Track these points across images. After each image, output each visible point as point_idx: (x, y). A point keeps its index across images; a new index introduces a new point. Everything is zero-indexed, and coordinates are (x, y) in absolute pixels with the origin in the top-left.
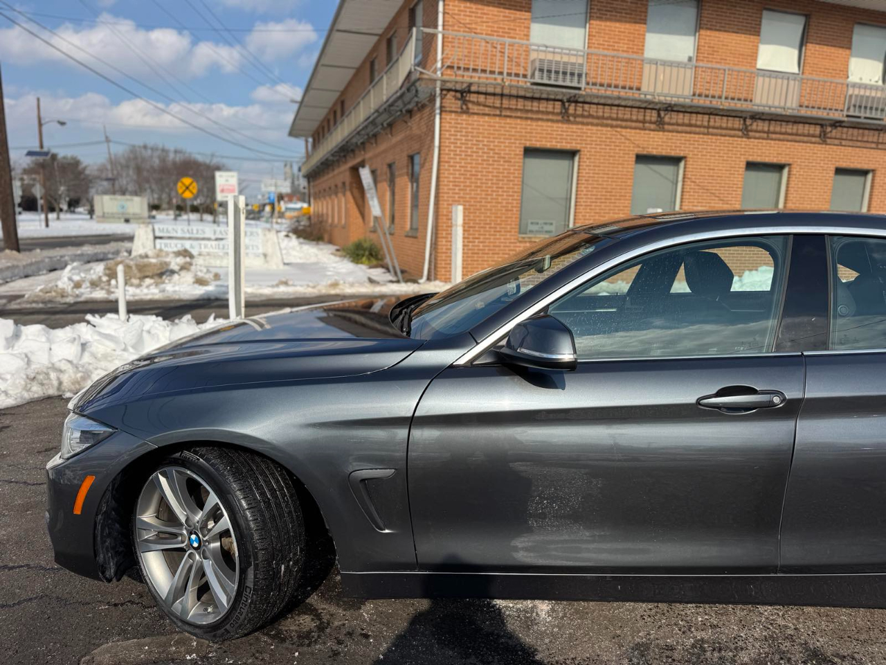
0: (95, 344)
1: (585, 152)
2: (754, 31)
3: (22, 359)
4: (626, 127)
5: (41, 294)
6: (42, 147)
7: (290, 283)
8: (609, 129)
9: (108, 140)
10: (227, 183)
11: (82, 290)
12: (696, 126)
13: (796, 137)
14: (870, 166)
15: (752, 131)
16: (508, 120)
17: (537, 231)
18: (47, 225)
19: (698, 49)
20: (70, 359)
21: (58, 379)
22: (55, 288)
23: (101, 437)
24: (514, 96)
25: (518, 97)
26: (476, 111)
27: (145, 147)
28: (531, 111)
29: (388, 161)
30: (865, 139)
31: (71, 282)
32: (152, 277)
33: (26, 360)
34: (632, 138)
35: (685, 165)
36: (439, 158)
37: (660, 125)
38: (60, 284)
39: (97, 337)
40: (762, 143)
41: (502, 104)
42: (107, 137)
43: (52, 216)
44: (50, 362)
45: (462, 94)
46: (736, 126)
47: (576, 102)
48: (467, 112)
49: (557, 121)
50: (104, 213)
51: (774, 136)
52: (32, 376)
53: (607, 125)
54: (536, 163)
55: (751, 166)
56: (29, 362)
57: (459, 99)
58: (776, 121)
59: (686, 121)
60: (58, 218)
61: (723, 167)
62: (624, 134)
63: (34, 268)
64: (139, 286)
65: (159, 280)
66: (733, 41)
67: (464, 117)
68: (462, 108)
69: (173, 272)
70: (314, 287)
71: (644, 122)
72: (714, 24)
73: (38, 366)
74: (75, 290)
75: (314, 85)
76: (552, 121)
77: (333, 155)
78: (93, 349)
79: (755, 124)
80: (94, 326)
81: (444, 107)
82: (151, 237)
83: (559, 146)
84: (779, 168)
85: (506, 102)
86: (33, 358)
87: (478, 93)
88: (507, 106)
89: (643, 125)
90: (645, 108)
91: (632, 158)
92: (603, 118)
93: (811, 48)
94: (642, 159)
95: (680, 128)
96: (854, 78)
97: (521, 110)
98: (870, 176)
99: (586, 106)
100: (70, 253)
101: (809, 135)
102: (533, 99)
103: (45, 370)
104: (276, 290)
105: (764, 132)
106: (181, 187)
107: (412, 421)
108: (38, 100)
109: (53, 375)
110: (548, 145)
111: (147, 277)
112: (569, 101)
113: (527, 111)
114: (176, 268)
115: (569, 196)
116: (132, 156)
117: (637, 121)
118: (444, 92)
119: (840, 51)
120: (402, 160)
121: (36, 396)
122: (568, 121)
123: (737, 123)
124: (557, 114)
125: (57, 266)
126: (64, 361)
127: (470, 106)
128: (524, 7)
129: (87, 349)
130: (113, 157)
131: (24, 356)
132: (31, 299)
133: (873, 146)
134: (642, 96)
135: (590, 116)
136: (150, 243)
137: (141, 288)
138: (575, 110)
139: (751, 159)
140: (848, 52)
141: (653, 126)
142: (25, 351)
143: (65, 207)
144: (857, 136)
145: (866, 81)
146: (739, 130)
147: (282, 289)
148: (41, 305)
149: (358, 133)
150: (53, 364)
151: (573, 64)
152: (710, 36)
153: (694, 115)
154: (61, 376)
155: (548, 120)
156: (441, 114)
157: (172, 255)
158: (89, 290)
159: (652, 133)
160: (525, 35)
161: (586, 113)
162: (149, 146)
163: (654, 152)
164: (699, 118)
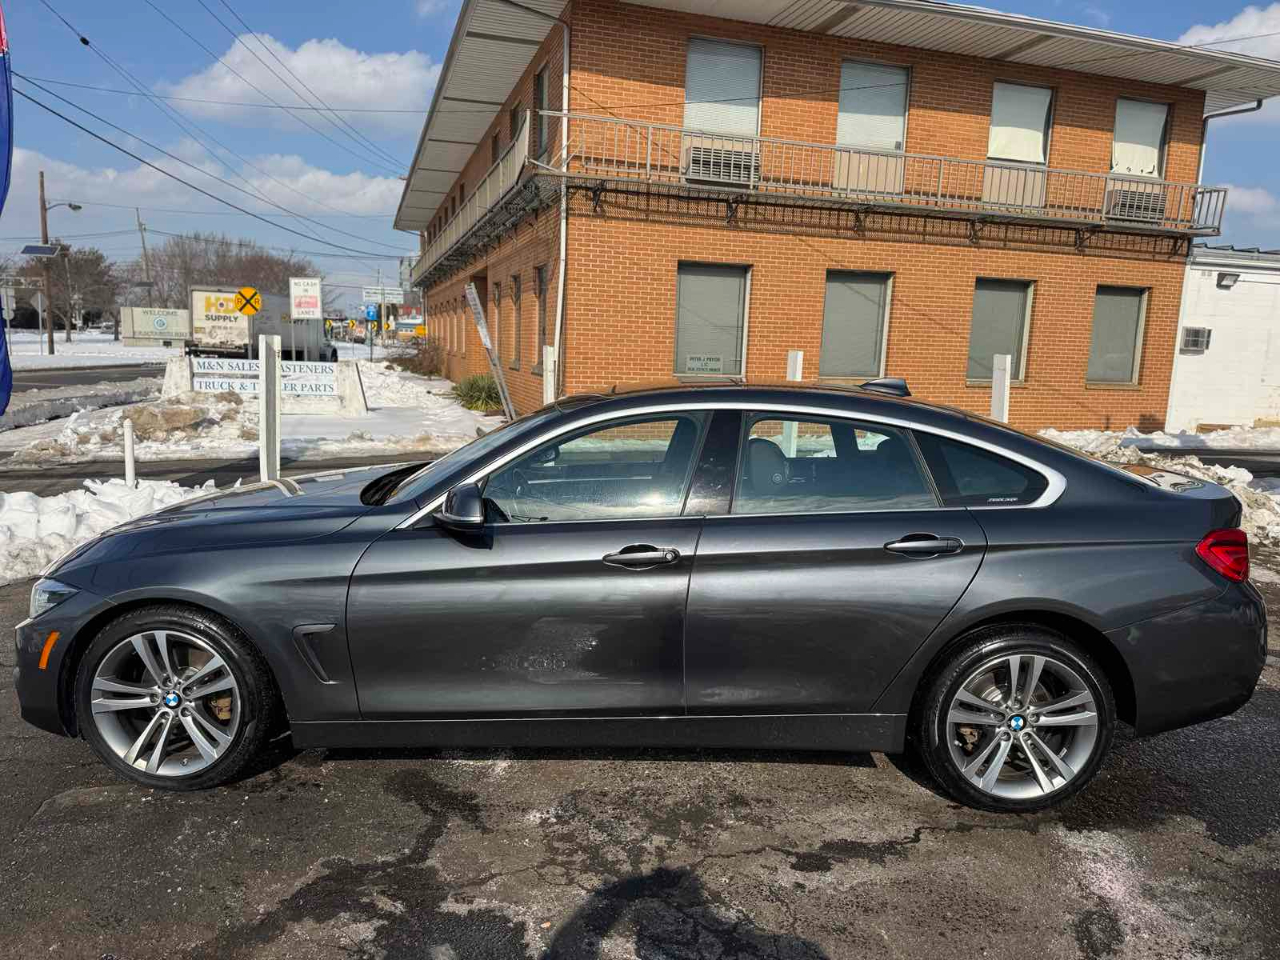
0: (95, 515)
1: (759, 267)
2: (983, 109)
3: (5, 533)
4: (813, 236)
5: (34, 451)
6: (45, 238)
7: (367, 436)
8: (791, 237)
9: (142, 228)
10: (306, 294)
11: (90, 446)
12: (907, 232)
13: (1042, 246)
14: (1146, 284)
15: (983, 238)
16: (657, 227)
17: (698, 369)
18: (52, 351)
19: (907, 134)
20: (62, 533)
21: (47, 556)
22: (54, 443)
23: (65, 597)
24: (664, 196)
25: (669, 196)
26: (613, 215)
27: (197, 238)
28: (688, 215)
29: (512, 272)
30: (1137, 248)
31: (75, 436)
32: (182, 429)
33: (9, 533)
34: (822, 249)
35: (894, 283)
36: (566, 274)
37: (859, 232)
38: (61, 440)
39: (95, 507)
40: (997, 253)
41: (648, 205)
42: (140, 225)
43: (59, 336)
44: (38, 537)
45: (595, 193)
46: (962, 231)
47: (747, 203)
48: (603, 216)
49: (722, 228)
50: (133, 333)
51: (1012, 244)
52: (15, 553)
53: (787, 233)
54: (694, 282)
55: (982, 283)
56: (12, 537)
57: (591, 199)
58: (1015, 225)
59: (895, 226)
60: (69, 340)
61: (946, 285)
62: (810, 243)
63: (27, 415)
64: (165, 441)
65: (193, 433)
66: (954, 124)
67: (598, 222)
68: (595, 211)
69: (212, 422)
70: (397, 442)
71: (838, 228)
72: (929, 100)
73: (23, 541)
74: (80, 446)
75: (422, 164)
76: (714, 227)
77: (447, 259)
78: (91, 521)
79: (986, 229)
80: (95, 494)
81: (572, 209)
82: (187, 373)
83: (724, 260)
84: (1023, 285)
85: (654, 205)
86: (18, 532)
87: (616, 191)
88: (656, 209)
89: (836, 232)
90: (839, 210)
91: (822, 274)
92: (782, 223)
93: (1059, 130)
94: (833, 275)
95: (886, 235)
96: (1119, 169)
97: (673, 214)
98: (1145, 296)
99: (761, 209)
100: (79, 394)
101: (1060, 243)
102: (689, 199)
103: (31, 546)
104: (346, 446)
105: (1000, 240)
107: (351, 580)
108: (42, 174)
109: (40, 552)
110: (711, 259)
111: (177, 429)
112: (736, 201)
113: (682, 215)
114: (217, 417)
115: (740, 325)
116: (177, 250)
117: (828, 227)
118: (572, 190)
119: (1099, 134)
120: (528, 273)
121: (19, 576)
122: (737, 228)
123: (963, 229)
124: (722, 218)
125: (61, 413)
126: (54, 536)
127: (606, 207)
128: (676, 80)
129: (85, 522)
130: (150, 252)
131: (5, 529)
132: (20, 459)
133: (1147, 256)
134: (835, 195)
135: (766, 221)
136: (185, 384)
137: (167, 444)
138: (746, 213)
139: (982, 274)
140: (1109, 135)
141: (850, 233)
142: (7, 523)
143: (79, 323)
144: (1126, 245)
145: (1136, 172)
146: (965, 237)
147: (355, 444)
148: (34, 467)
149: (474, 234)
150: (41, 539)
151: (738, 153)
152: (924, 116)
153: (905, 218)
154: (50, 553)
155: (708, 227)
156: (567, 219)
157: (212, 399)
158: (98, 446)
159: (848, 241)
160: (676, 116)
161: (759, 217)
162: (202, 237)
163: (852, 267)
164: (911, 222)
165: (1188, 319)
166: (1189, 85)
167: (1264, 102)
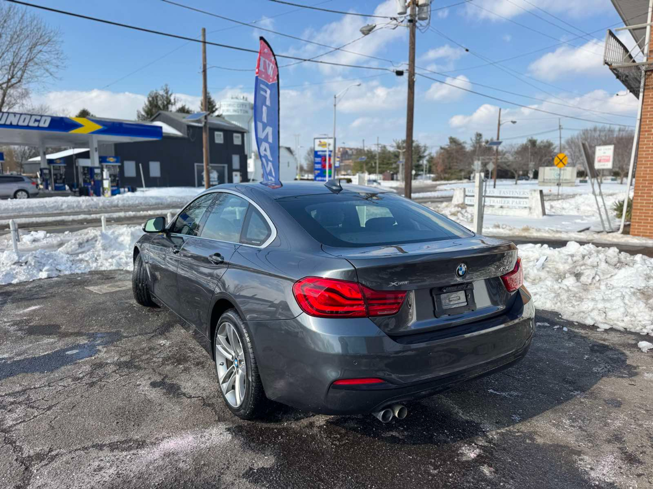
6: (498, 139)
9: (560, 128)
10: (605, 155)
42: (560, 126)
50: (544, 179)
81: (648, 85)
82: (462, 195)
106: (557, 161)
108: (500, 109)
118: (648, 74)
136: (461, 200)
156: (644, 92)
162: (598, 129)
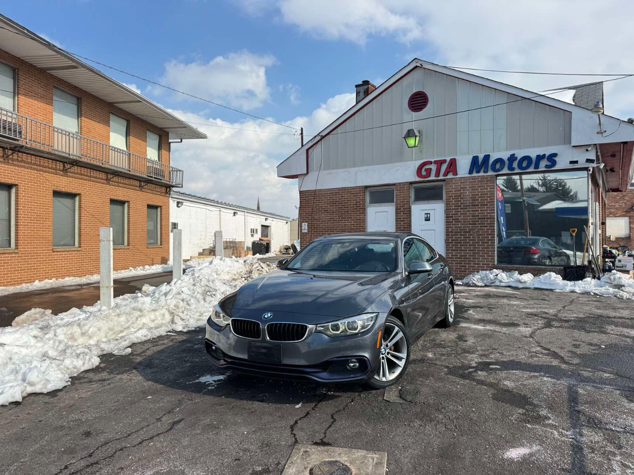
1: (21, 187)
2: (107, 124)
4: (46, 172)
12: (84, 175)
13: (130, 186)
14: (159, 204)
15: (111, 181)
19: (80, 128)
30: (157, 190)
34: (50, 180)
35: (79, 199)
37: (65, 173)
40: (116, 188)
46: (103, 177)
49: (1, 162)
51: (121, 185)
53: (34, 169)
58: (121, 176)
59: (79, 172)
61: (100, 201)
62: (45, 176)
66: (98, 128)
71: (56, 169)
72: (88, 115)
84: (123, 203)
89: (56, 171)
90: (56, 160)
91: (51, 193)
92: (31, 163)
93: (131, 138)
94: (56, 194)
95: (76, 175)
98: (159, 209)
99: (20, 154)
105: (116, 182)
112: (8, 148)
117: (52, 168)
119: (142, 142)
122: (8, 163)
124: (1, 157)
133: (159, 193)
138: (13, 156)
139: (112, 197)
140: (145, 143)
141: (61, 173)
144: (154, 188)
146: (105, 180)
152: (87, 122)
153: (83, 168)
159: (61, 177)
161: (20, 159)
163: (63, 190)
164: (92, 173)
165: (172, 220)
166: (165, 129)
167: (183, 140)
